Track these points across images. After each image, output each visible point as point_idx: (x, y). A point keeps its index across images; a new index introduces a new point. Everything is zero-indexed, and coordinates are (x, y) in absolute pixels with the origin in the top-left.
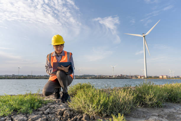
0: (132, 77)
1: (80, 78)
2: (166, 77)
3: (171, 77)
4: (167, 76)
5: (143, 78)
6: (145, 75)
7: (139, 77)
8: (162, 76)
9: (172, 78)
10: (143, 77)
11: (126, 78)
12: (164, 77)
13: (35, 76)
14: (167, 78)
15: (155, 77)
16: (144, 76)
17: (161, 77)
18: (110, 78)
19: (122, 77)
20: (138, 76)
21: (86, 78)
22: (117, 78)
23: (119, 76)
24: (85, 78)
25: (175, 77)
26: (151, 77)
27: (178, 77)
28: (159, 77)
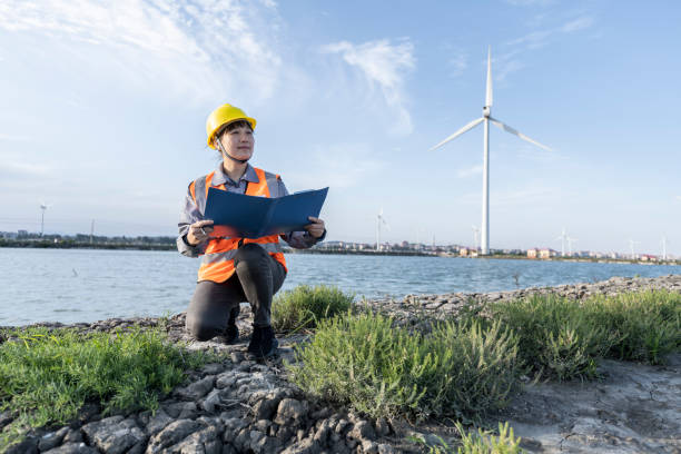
0: (439, 250)
2: (547, 253)
3: (563, 255)
4: (551, 251)
5: (475, 254)
6: (483, 247)
7: (463, 252)
8: (537, 251)
9: (567, 257)
10: (475, 251)
11: (420, 254)
12: (542, 253)
13: (104, 239)
14: (551, 257)
15: (513, 253)
16: (480, 249)
17: (532, 253)
18: (368, 251)
19: (407, 249)
20: (461, 247)
22: (390, 254)
23: (397, 247)
25: (577, 257)
26: (500, 253)
27: (585, 256)
28: (525, 254)
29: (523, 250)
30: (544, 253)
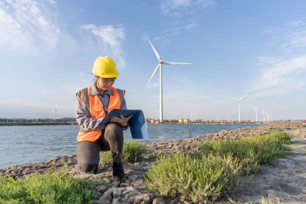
1: (57, 124)
2: (186, 121)
3: (192, 121)
4: (188, 120)
5: (157, 122)
6: (160, 119)
7: (152, 121)
8: (182, 120)
9: (193, 122)
10: (157, 121)
12: (184, 121)
14: (188, 122)
15: (172, 121)
16: (159, 120)
17: (180, 121)
20: (151, 120)
21: (69, 124)
24: (67, 124)
25: (197, 122)
26: (167, 121)
27: (200, 121)
28: (177, 121)
29: (176, 120)
30: (185, 121)
